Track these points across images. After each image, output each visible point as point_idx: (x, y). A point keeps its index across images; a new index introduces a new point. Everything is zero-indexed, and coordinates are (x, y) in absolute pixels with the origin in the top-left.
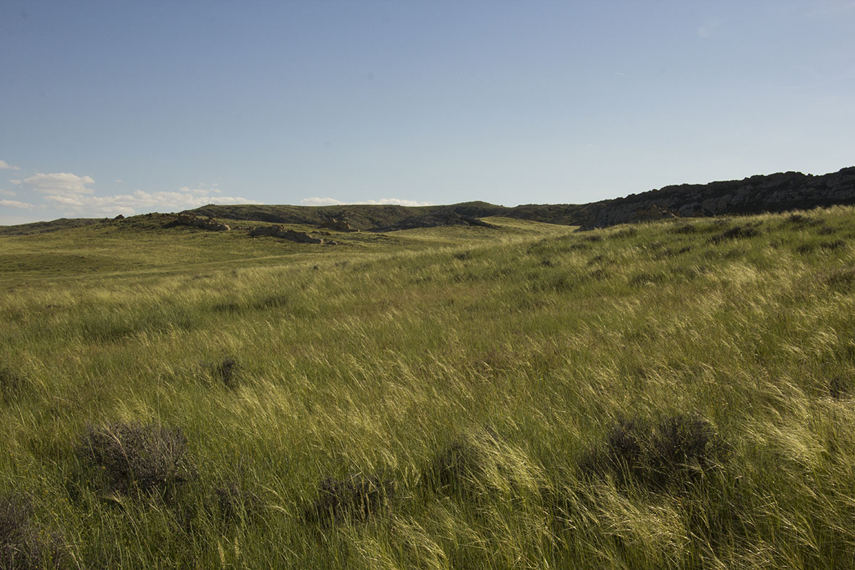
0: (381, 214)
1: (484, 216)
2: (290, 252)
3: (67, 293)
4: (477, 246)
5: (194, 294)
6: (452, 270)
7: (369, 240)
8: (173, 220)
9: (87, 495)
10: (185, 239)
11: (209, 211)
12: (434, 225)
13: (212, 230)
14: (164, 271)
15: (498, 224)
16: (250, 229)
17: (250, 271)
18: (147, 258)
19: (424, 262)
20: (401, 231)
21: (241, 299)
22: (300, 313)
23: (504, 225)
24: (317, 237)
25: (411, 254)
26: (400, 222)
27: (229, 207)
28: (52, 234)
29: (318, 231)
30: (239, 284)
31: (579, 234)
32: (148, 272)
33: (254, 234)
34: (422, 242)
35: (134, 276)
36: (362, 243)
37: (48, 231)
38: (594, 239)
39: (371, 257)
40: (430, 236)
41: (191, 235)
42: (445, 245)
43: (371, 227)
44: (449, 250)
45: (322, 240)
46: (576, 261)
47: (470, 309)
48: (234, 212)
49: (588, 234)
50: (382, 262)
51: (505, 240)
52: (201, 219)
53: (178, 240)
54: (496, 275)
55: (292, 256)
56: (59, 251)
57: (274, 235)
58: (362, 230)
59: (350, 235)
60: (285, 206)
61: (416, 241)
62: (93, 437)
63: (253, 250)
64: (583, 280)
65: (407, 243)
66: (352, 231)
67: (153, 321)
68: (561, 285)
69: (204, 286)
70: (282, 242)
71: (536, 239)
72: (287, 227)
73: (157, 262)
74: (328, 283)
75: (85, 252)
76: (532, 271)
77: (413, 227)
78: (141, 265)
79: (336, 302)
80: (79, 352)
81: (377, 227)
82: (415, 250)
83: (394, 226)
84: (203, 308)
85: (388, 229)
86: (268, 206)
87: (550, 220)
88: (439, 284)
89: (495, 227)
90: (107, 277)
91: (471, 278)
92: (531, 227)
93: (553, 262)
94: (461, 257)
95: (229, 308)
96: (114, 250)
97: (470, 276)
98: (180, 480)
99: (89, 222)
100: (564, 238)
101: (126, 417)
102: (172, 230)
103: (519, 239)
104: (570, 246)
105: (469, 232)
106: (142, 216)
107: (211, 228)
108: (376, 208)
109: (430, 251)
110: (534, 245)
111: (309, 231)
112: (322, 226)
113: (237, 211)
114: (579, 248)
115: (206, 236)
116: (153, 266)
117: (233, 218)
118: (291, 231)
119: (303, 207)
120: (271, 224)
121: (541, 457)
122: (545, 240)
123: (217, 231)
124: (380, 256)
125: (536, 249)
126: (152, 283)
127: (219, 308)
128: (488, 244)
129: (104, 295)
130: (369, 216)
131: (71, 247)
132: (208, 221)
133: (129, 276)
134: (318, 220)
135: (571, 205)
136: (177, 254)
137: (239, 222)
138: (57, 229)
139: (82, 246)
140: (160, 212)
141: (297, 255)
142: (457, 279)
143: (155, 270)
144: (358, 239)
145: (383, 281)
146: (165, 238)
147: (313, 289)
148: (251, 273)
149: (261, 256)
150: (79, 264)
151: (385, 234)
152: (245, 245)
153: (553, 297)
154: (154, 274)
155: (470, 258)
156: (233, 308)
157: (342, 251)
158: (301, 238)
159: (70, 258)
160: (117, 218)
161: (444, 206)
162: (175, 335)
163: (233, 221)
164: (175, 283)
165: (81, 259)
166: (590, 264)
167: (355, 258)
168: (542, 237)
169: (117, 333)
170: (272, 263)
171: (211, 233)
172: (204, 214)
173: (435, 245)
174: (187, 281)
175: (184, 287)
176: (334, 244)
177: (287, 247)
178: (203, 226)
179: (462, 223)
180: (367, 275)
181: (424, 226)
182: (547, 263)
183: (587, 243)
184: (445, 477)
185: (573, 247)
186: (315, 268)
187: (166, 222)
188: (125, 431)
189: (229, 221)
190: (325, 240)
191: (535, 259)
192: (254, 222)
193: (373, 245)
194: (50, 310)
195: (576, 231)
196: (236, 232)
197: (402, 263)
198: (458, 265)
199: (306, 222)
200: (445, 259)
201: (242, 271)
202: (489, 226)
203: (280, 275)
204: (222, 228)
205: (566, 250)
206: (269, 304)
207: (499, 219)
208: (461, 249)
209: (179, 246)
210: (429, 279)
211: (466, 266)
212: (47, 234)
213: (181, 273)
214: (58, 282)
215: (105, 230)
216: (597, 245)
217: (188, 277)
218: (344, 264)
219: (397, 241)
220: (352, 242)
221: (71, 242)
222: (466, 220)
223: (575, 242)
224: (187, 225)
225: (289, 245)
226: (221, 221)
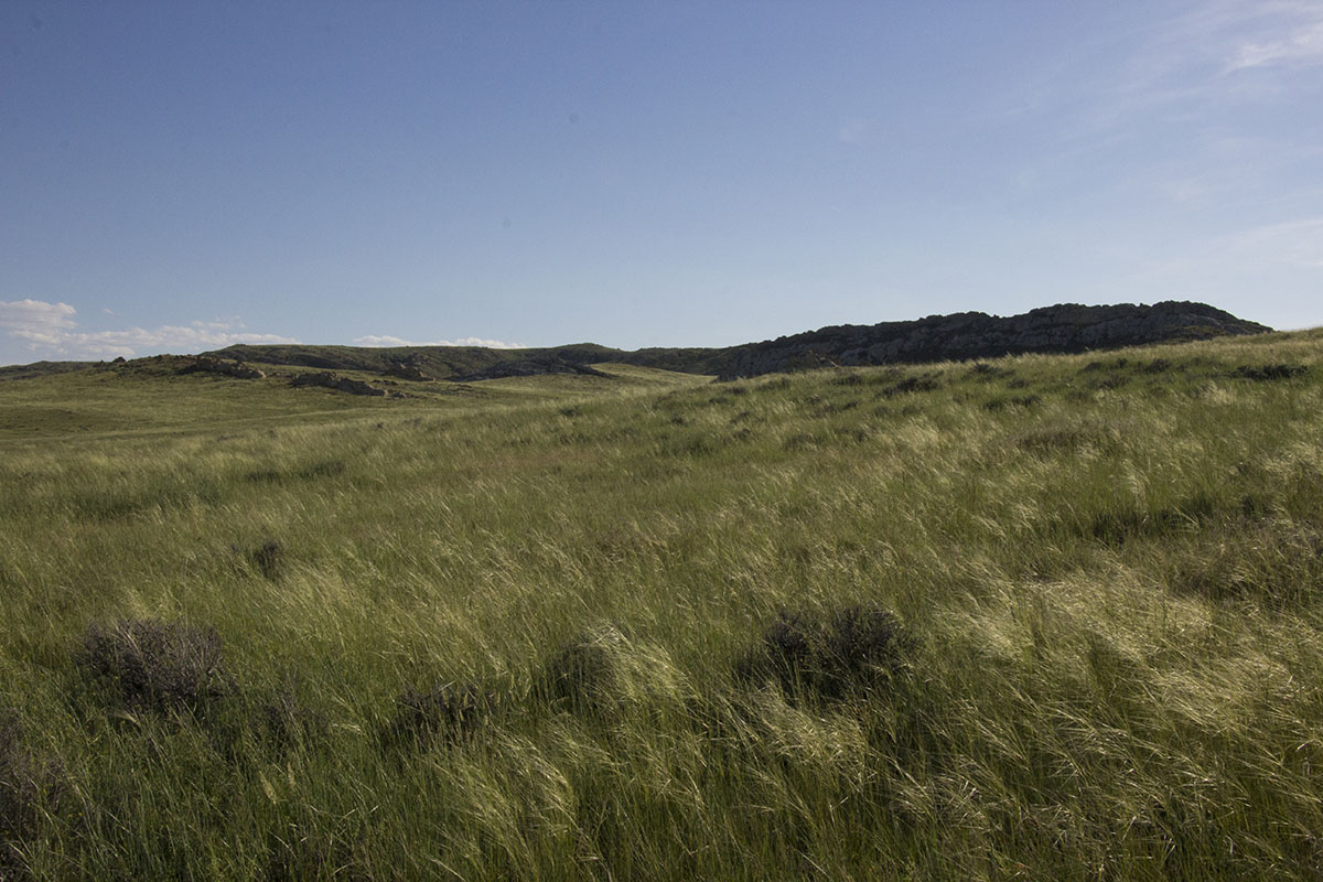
0: (463, 358)
1: (596, 362)
2: (344, 406)
3: (50, 457)
4: (589, 400)
5: (220, 459)
6: (557, 430)
7: (447, 392)
8: (190, 363)
9: (91, 713)
10: (206, 389)
11: (239, 352)
12: (533, 373)
13: (239, 378)
14: (177, 430)
15: (613, 373)
16: (291, 376)
17: (293, 431)
18: (151, 412)
19: (521, 419)
20: (488, 381)
21: (282, 466)
22: (361, 483)
23: (622, 374)
24: (379, 387)
25: (504, 409)
26: (488, 369)
27: (263, 348)
28: (30, 382)
29: (381, 379)
30: (279, 447)
31: (714, 385)
32: (155, 431)
33: (297, 383)
34: (517, 395)
35: (139, 436)
36: (438, 396)
37: (24, 377)
38: (737, 392)
39: (451, 413)
40: (527, 386)
41: (214, 384)
42: (547, 398)
43: (450, 375)
44: (553, 404)
45: (386, 391)
46: (716, 418)
47: (583, 478)
48: (271, 355)
49: (729, 385)
50: (466, 418)
51: (624, 392)
52: (227, 364)
53: (197, 390)
54: (614, 435)
55: (347, 411)
56: (39, 404)
57: (324, 384)
58: (438, 379)
59: (423, 384)
60: (339, 347)
61: (508, 394)
62: (98, 639)
63: (294, 404)
64: (725, 442)
65: (497, 396)
66: (426, 379)
67: (166, 493)
68: (697, 448)
69: (235, 449)
70: (334, 394)
71: (664, 390)
72: (341, 374)
73: (168, 420)
74: (396, 446)
75: (72, 405)
76: (661, 430)
77: (505, 375)
78: (147, 422)
79: (407, 468)
80: (70, 535)
81: (457, 374)
82: (509, 404)
83: (479, 375)
84: (232, 477)
85: (472, 378)
86: (316, 347)
87: (680, 368)
88: (541, 446)
89: (610, 377)
90: (101, 439)
91: (583, 439)
92: (657, 377)
93: (687, 419)
94: (568, 413)
95: (267, 477)
96: (111, 403)
97: (581, 436)
98: (215, 694)
99: (78, 366)
100: (700, 390)
101: (140, 610)
102: (189, 377)
103: (643, 391)
104: (707, 399)
105: (577, 383)
106: (150, 359)
107: (239, 375)
108: (456, 350)
109: (529, 406)
110: (661, 399)
111: (369, 379)
112: (386, 373)
113: (275, 354)
114: (719, 402)
115: (234, 385)
116: (164, 424)
117: (268, 362)
118: (346, 379)
119: (362, 349)
120: (319, 370)
121: (685, 661)
122: (674, 392)
123: (248, 378)
124: (463, 411)
125: (666, 403)
126: (161, 445)
127: (254, 477)
128: (602, 397)
129: (101, 461)
130: (448, 361)
131: (55, 399)
132: (236, 366)
133: (130, 436)
134: (381, 365)
135: (706, 350)
136: (194, 408)
137: (277, 367)
138: (36, 375)
139: (70, 398)
140: (174, 353)
141: (354, 410)
142: (565, 440)
143: (166, 430)
144: (433, 391)
145: (468, 443)
146: (178, 387)
147: (376, 453)
148: (294, 433)
149: (306, 411)
150: (64, 421)
151: (469, 384)
152: (286, 397)
153: (688, 463)
154: (164, 434)
155: (579, 414)
156: (272, 476)
157: (412, 405)
158: (359, 389)
159: (53, 413)
160: (116, 361)
161: (545, 349)
162: (198, 509)
163: (269, 366)
164: (195, 444)
165: (68, 415)
166: (734, 421)
167: (431, 414)
168: (673, 388)
169: (119, 509)
170: (322, 420)
171: (239, 381)
172: (231, 357)
173: (535, 398)
174: (210, 442)
175: (207, 450)
176: (402, 397)
177: (341, 401)
178: (228, 372)
179: (567, 371)
180: (447, 436)
181: (519, 374)
182: (680, 421)
183: (729, 396)
184: (562, 688)
185: (711, 401)
186: (379, 426)
187: (181, 366)
188: (143, 631)
189: (264, 366)
190: (390, 391)
191: (665, 417)
192: (297, 368)
193: (453, 399)
194: (28, 479)
195: (715, 381)
196: (273, 381)
197: (492, 421)
198: (565, 423)
199: (366, 368)
200: (550, 416)
201: (283, 429)
202: (602, 375)
203: (333, 434)
204: (255, 375)
205: (703, 405)
206: (320, 472)
207: (613, 365)
208: (569, 402)
209: (199, 398)
210: (529, 441)
211: (574, 424)
212: (22, 382)
213: (201, 433)
214: (37, 443)
215: (100, 377)
216: (741, 398)
217: (210, 438)
218: (417, 421)
219: (484, 393)
220: (425, 394)
221: (55, 392)
222: (572, 367)
223: (712, 395)
224: (208, 370)
225: (343, 397)
226: (253, 366)
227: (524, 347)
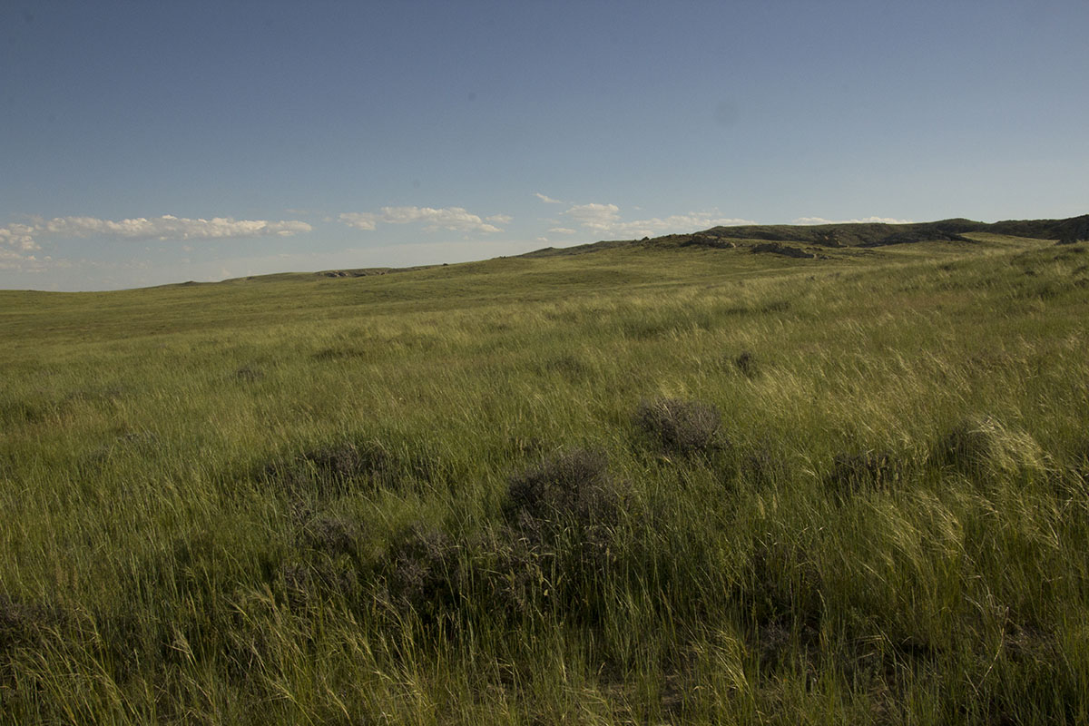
0: (868, 231)
1: (964, 232)
2: (787, 265)
3: (608, 299)
4: (961, 259)
5: (709, 300)
6: (938, 280)
7: (857, 255)
8: (688, 239)
9: (645, 455)
10: (698, 255)
11: (718, 231)
12: (917, 241)
13: (720, 248)
14: (681, 283)
15: (978, 239)
16: (752, 246)
17: (755, 282)
18: (664, 271)
19: (911, 272)
20: (886, 246)
21: (750, 304)
22: (802, 316)
23: (984, 240)
24: (811, 252)
25: (899, 266)
26: (886, 238)
27: (734, 228)
28: (594, 254)
29: (812, 247)
30: (746, 292)
31: (1058, 247)
32: (668, 283)
33: (755, 250)
34: (906, 256)
35: (658, 287)
36: (851, 258)
37: (591, 252)
38: (1077, 251)
39: (861, 269)
40: (914, 250)
41: (702, 253)
42: (930, 258)
43: (859, 243)
44: (934, 262)
45: (815, 256)
46: (1061, 271)
47: (960, 313)
48: (739, 232)
49: (1071, 246)
50: (872, 273)
51: (987, 252)
52: (711, 239)
53: (692, 256)
54: (980, 283)
55: (789, 269)
56: (600, 268)
57: (774, 251)
58: (851, 246)
59: (840, 250)
60: (783, 226)
61: (900, 255)
62: (645, 409)
63: (754, 265)
64: (1068, 288)
65: (892, 257)
66: (843, 246)
67: (679, 321)
68: (1046, 292)
69: (717, 294)
70: (780, 257)
71: (1019, 251)
72: (785, 244)
73: (675, 275)
74: (825, 291)
75: (618, 268)
76: (1018, 280)
77: (898, 243)
78: (662, 278)
79: (833, 306)
80: (624, 345)
81: (864, 242)
82: (902, 262)
83: (880, 242)
84: (718, 312)
85: (874, 245)
86: (768, 226)
87: (1028, 234)
88: (927, 292)
89: (975, 242)
90: (635, 288)
91: (957, 286)
92: (1010, 242)
93: (1037, 271)
94: (946, 268)
95: (738, 312)
96: (641, 266)
97: (956, 284)
98: (717, 448)
99: (622, 244)
100: (1047, 250)
101: (668, 394)
102: (688, 248)
103: (1003, 252)
104: (1052, 257)
105: (950, 247)
106: (664, 238)
107: (719, 246)
108: (863, 226)
109: (916, 263)
110: (1016, 257)
111: (803, 247)
112: (816, 243)
113: (742, 231)
114: (1062, 258)
115: (716, 253)
116: (673, 279)
117: (737, 237)
118: (788, 247)
119: (799, 227)
120: (770, 242)
121: (1044, 444)
122: (1027, 252)
123: (724, 248)
124: (870, 268)
125: (1020, 260)
126: (673, 291)
127: (731, 312)
128: (971, 257)
129: (638, 302)
130: (858, 233)
131: (608, 264)
132: (717, 240)
133: (652, 287)
134: (812, 237)
135: (1050, 220)
136: (691, 268)
137: (743, 240)
138: (597, 250)
139: (616, 263)
140: (678, 234)
141: (794, 268)
142: (944, 287)
143: (674, 282)
144: (846, 254)
145: (874, 289)
146: (680, 255)
147: (812, 296)
148: (756, 284)
149: (762, 269)
150: (614, 278)
151: (872, 249)
152: (749, 260)
153: (1040, 304)
154: (673, 285)
155: (955, 269)
156: (743, 311)
157: (833, 264)
158: (797, 254)
159: (607, 272)
160: (644, 239)
161: (927, 224)
162: (698, 331)
163: (737, 239)
164: (693, 291)
165: (615, 274)
166: (1075, 273)
167: (848, 270)
168: (1025, 249)
169: (650, 332)
170: (772, 275)
171: (719, 250)
172: (714, 235)
173: (921, 258)
174: (702, 290)
175: (701, 294)
176: (825, 258)
177: (785, 262)
178: (712, 244)
179: (943, 239)
180: (860, 284)
181: (908, 241)
182: (1032, 273)
183: (1070, 254)
184: (950, 458)
185: (1056, 258)
186: (812, 278)
187: (682, 242)
188: (674, 406)
189: (734, 240)
190: (818, 255)
191: (1018, 269)
192: (756, 241)
193: (861, 259)
194: (596, 313)
195: (1057, 244)
196: (740, 249)
197: (891, 274)
198: (943, 275)
199: (801, 240)
200: (933, 270)
201: (749, 281)
202: (969, 241)
203: (781, 284)
204: (729, 246)
205: (1049, 261)
206: (774, 308)
207: (979, 234)
208: (946, 261)
209: (694, 262)
210: (917, 288)
211: (951, 276)
212: (590, 254)
213: (695, 284)
214: (599, 291)
215: (634, 250)
216: (1081, 256)
217: (702, 287)
218: (838, 275)
219: (883, 255)
220: (841, 256)
221: (608, 260)
222: (948, 236)
223: (1057, 253)
224: (699, 244)
225: (786, 259)
226: (727, 240)
227: (911, 223)
